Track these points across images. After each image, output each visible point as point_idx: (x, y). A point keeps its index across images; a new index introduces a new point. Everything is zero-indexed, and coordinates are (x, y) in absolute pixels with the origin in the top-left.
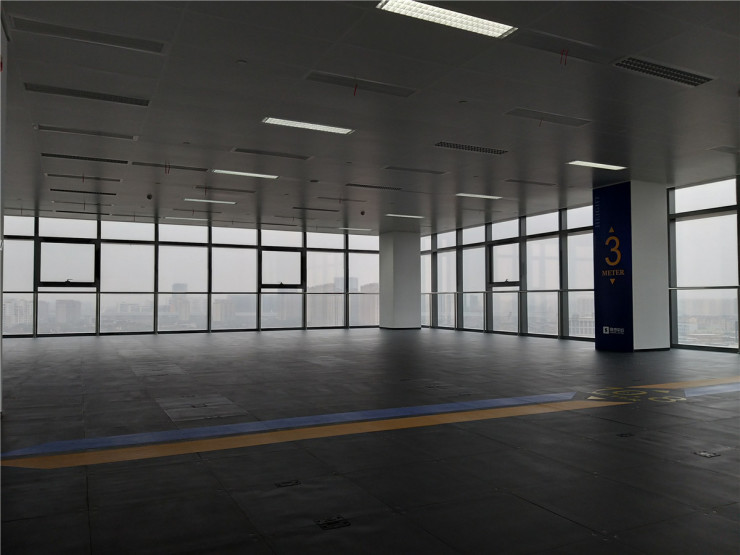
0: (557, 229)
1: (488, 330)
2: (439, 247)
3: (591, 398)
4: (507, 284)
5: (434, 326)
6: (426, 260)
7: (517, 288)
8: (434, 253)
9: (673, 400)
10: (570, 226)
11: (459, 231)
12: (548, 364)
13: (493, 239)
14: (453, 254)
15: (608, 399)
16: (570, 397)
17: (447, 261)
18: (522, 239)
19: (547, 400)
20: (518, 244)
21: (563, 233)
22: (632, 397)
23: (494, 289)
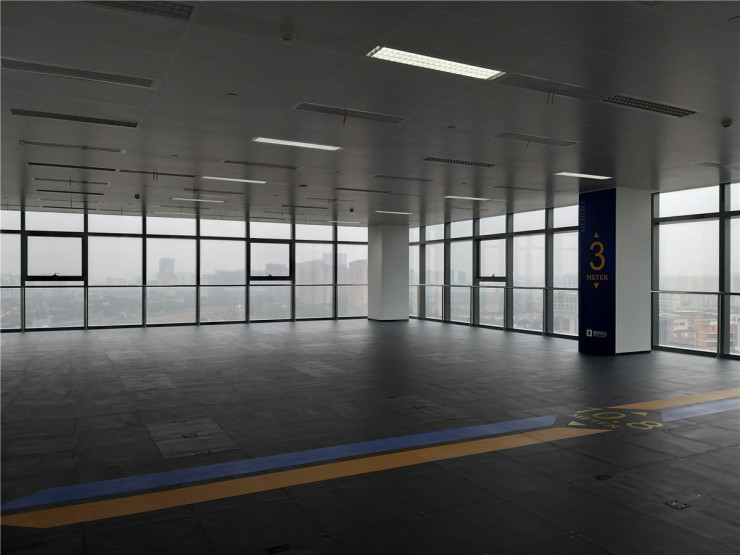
0: (543, 228)
1: (475, 324)
2: (427, 239)
3: (572, 423)
4: (493, 279)
5: (422, 317)
6: (414, 251)
7: (504, 284)
8: (423, 244)
9: (651, 427)
10: (556, 225)
11: (447, 224)
12: (532, 374)
13: (481, 234)
14: (442, 246)
15: (589, 425)
16: (552, 423)
17: (435, 253)
18: (509, 236)
19: (529, 427)
20: (504, 240)
21: (549, 232)
22: (611, 421)
23: (481, 283)
